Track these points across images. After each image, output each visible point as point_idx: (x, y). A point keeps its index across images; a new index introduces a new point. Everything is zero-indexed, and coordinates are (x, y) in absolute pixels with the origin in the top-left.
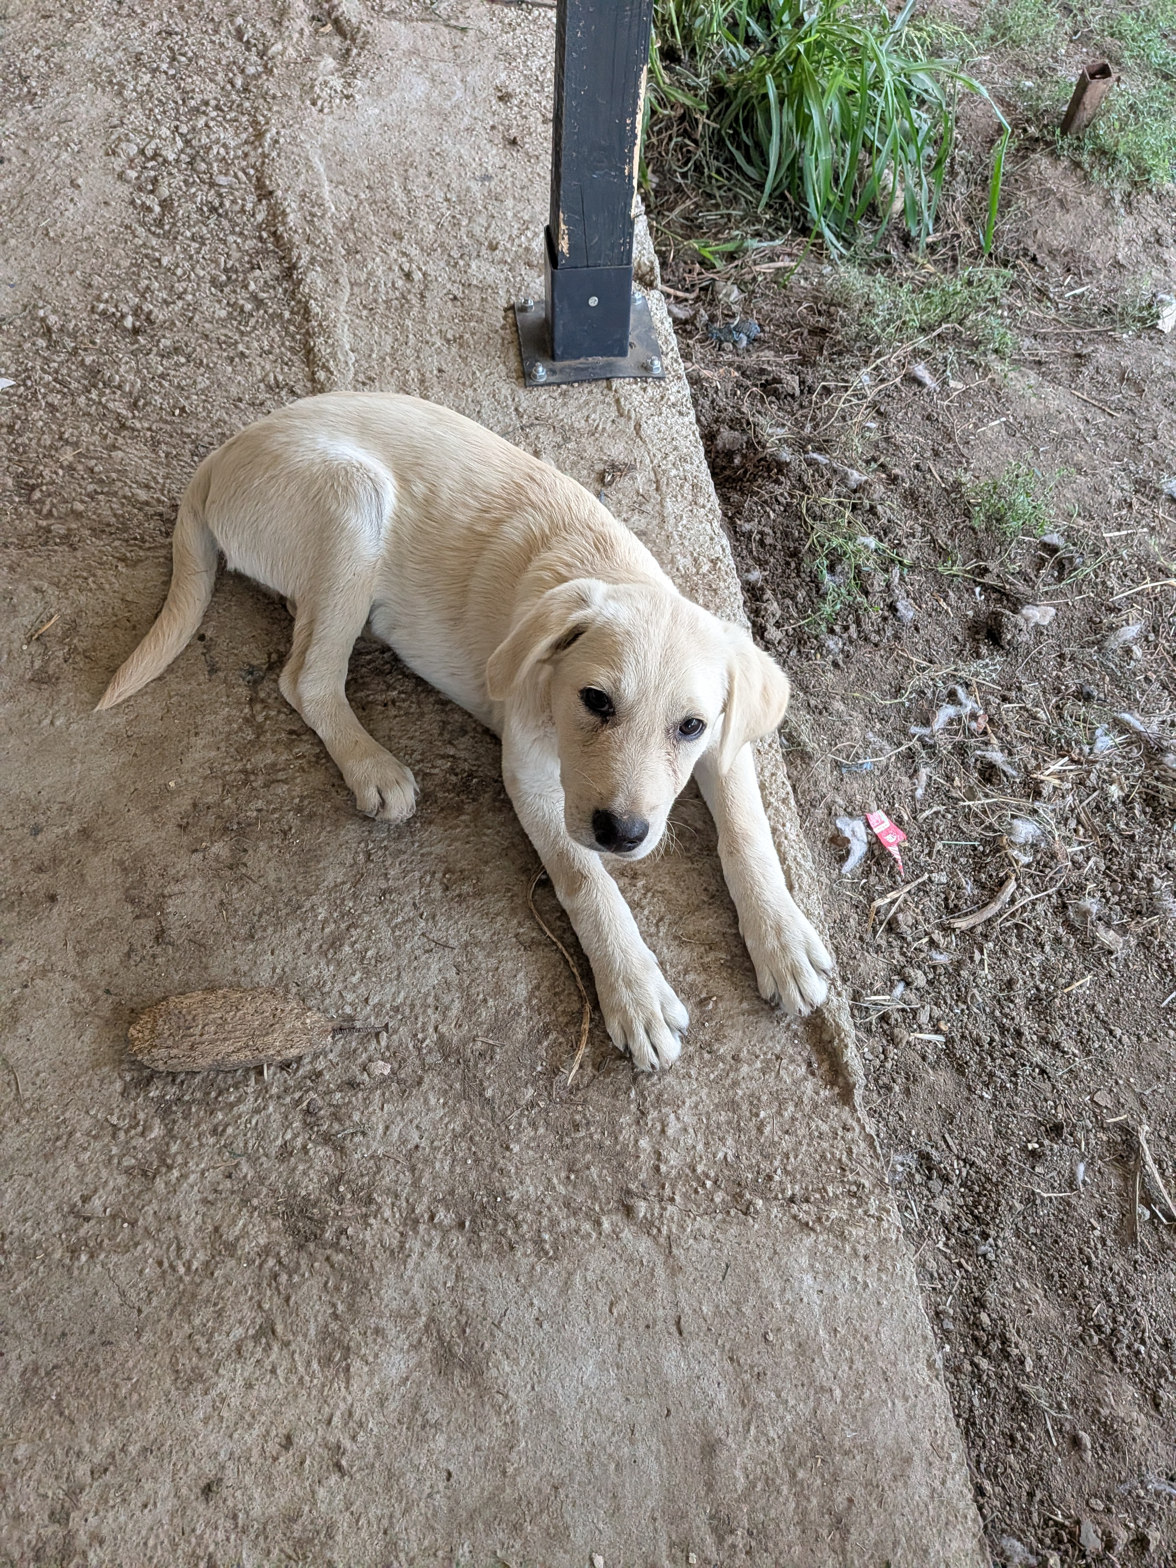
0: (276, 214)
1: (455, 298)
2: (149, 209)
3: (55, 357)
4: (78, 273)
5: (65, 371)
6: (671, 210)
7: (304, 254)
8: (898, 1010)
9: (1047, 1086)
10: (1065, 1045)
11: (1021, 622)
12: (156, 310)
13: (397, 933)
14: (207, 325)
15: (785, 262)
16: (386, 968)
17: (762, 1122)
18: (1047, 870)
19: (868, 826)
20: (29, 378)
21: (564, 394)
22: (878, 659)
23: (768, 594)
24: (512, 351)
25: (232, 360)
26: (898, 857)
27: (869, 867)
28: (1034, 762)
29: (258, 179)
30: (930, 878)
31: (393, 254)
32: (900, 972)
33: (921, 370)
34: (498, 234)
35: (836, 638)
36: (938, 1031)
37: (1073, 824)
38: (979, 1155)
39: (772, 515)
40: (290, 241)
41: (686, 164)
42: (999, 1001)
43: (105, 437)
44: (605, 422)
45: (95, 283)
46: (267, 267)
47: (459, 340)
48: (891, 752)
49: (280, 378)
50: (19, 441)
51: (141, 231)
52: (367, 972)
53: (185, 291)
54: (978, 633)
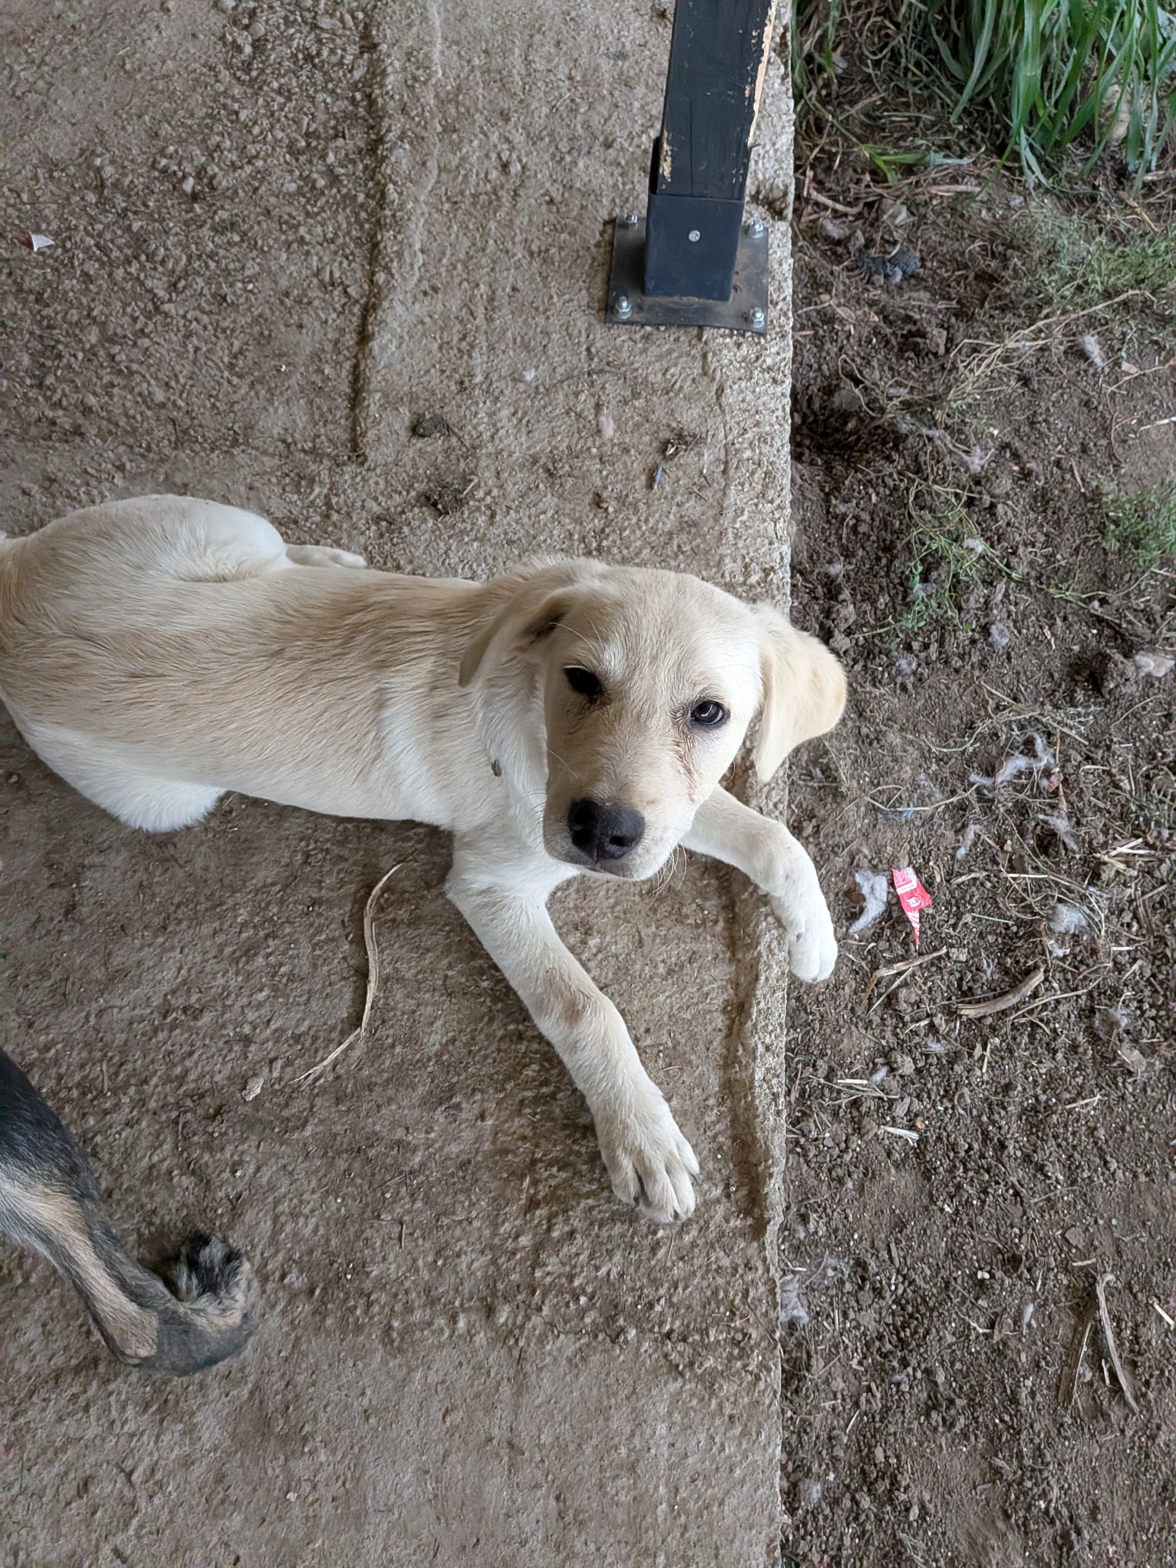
0: (376, 73)
1: (551, 202)
2: (239, 49)
3: (102, 217)
4: (147, 118)
5: (108, 236)
6: (852, 103)
7: (394, 126)
8: (874, 1098)
9: (1017, 1211)
10: (1049, 1169)
11: (1130, 671)
12: (221, 174)
13: (317, 952)
14: (273, 200)
15: (968, 186)
16: (297, 990)
17: (658, 1242)
18: (1083, 968)
19: (892, 884)
20: (70, 238)
21: (646, 338)
22: (955, 687)
23: (846, 594)
24: (600, 278)
25: (289, 245)
26: (916, 926)
27: (882, 929)
28: (1101, 838)
29: (366, 26)
30: (947, 954)
31: (494, 138)
32: (886, 1054)
33: (1091, 344)
34: (617, 129)
35: (911, 657)
36: (912, 1127)
37: (1127, 917)
38: (922, 1274)
39: (874, 498)
40: (383, 107)
41: (881, 50)
42: (990, 1105)
43: (135, 320)
44: (684, 380)
45: (163, 133)
46: (353, 137)
47: (544, 256)
48: (940, 802)
49: (337, 274)
50: (44, 313)
51: (225, 75)
52: (275, 989)
53: (256, 157)
54: (1078, 673)
